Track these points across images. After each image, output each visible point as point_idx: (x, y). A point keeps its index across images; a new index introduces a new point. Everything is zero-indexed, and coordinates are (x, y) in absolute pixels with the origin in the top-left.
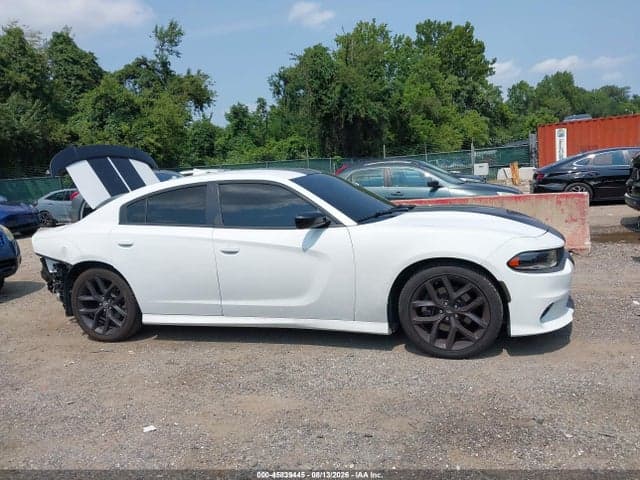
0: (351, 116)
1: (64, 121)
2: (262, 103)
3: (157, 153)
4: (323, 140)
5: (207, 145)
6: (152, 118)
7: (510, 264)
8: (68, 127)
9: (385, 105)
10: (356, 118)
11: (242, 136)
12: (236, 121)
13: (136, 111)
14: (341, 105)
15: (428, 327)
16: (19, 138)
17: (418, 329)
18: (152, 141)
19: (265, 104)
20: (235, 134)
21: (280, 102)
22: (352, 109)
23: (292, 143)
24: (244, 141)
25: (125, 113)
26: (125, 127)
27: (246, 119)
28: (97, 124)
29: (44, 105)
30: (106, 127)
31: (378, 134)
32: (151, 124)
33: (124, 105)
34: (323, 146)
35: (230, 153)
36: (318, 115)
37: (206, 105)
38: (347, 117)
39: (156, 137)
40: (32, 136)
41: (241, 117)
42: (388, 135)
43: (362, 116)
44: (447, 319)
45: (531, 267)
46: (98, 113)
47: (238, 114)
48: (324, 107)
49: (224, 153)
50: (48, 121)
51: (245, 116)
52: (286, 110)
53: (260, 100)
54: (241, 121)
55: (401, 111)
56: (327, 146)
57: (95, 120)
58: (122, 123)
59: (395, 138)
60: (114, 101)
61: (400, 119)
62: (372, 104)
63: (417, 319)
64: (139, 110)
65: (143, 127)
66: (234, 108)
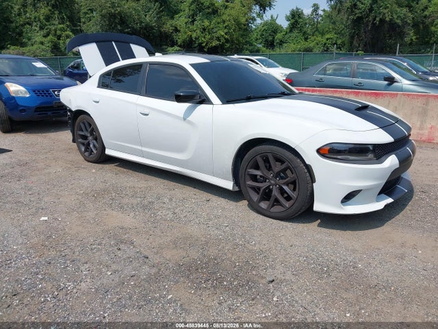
0: (378, 19)
1: (172, 18)
2: (316, 8)
3: (226, 42)
4: (352, 37)
5: (271, 38)
6: (224, 17)
7: (319, 151)
8: (174, 22)
9: (410, 11)
10: (382, 21)
11: (295, 33)
12: (293, 21)
13: (215, 12)
14: (371, 10)
15: (256, 190)
16: (145, 29)
17: (250, 190)
18: (223, 34)
19: (318, 8)
20: (291, 31)
21: (331, 7)
22: (380, 13)
23: (327, 39)
24: (297, 37)
25: (208, 13)
26: (206, 23)
27: (301, 20)
28: (190, 20)
29: (161, 6)
30: (196, 22)
31: (401, 35)
32: (224, 22)
33: (209, 7)
34: (351, 43)
35: (285, 45)
36: (351, 17)
37: (267, 8)
38: (375, 19)
39: (226, 31)
40: (152, 28)
41: (297, 18)
42: (411, 36)
43: (387, 19)
44: (271, 187)
45: (339, 157)
46: (191, 13)
47: (295, 16)
48: (357, 11)
49: (281, 44)
50: (163, 18)
51: (300, 17)
52: (335, 13)
53: (315, 5)
54: (296, 21)
55: (425, 17)
56: (355, 42)
57: (189, 17)
58: (205, 21)
59: (417, 39)
60: (202, 4)
61: (423, 23)
62: (398, 10)
63: (250, 183)
64: (217, 11)
65: (218, 23)
66: (293, 11)
